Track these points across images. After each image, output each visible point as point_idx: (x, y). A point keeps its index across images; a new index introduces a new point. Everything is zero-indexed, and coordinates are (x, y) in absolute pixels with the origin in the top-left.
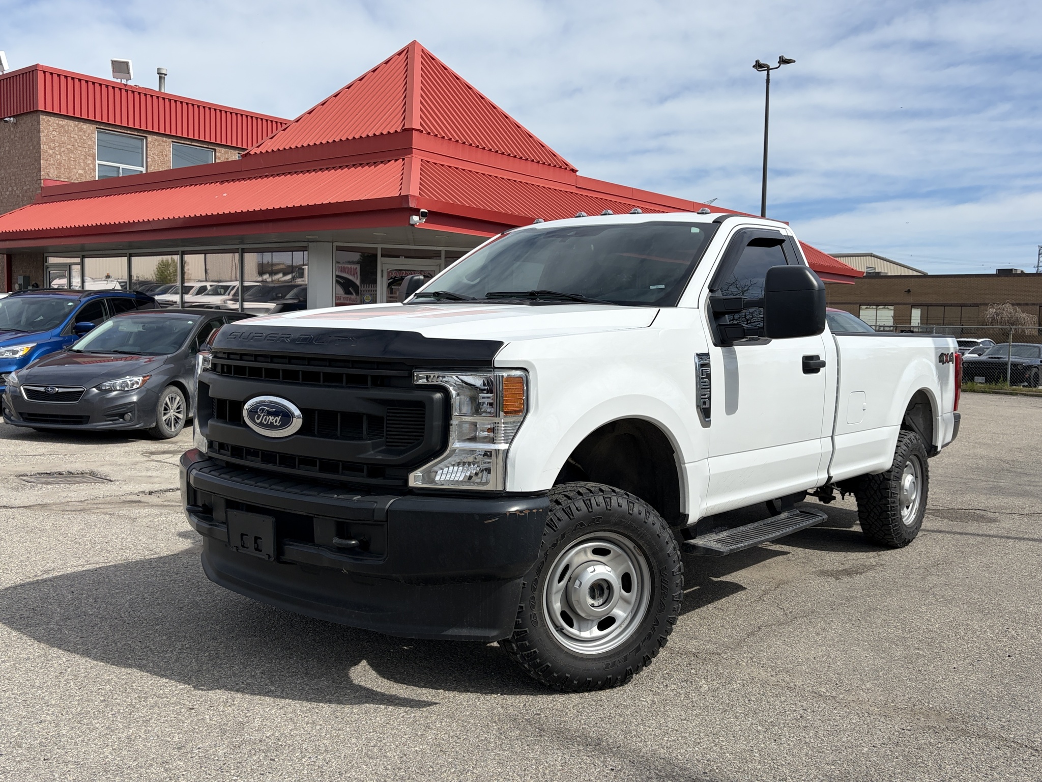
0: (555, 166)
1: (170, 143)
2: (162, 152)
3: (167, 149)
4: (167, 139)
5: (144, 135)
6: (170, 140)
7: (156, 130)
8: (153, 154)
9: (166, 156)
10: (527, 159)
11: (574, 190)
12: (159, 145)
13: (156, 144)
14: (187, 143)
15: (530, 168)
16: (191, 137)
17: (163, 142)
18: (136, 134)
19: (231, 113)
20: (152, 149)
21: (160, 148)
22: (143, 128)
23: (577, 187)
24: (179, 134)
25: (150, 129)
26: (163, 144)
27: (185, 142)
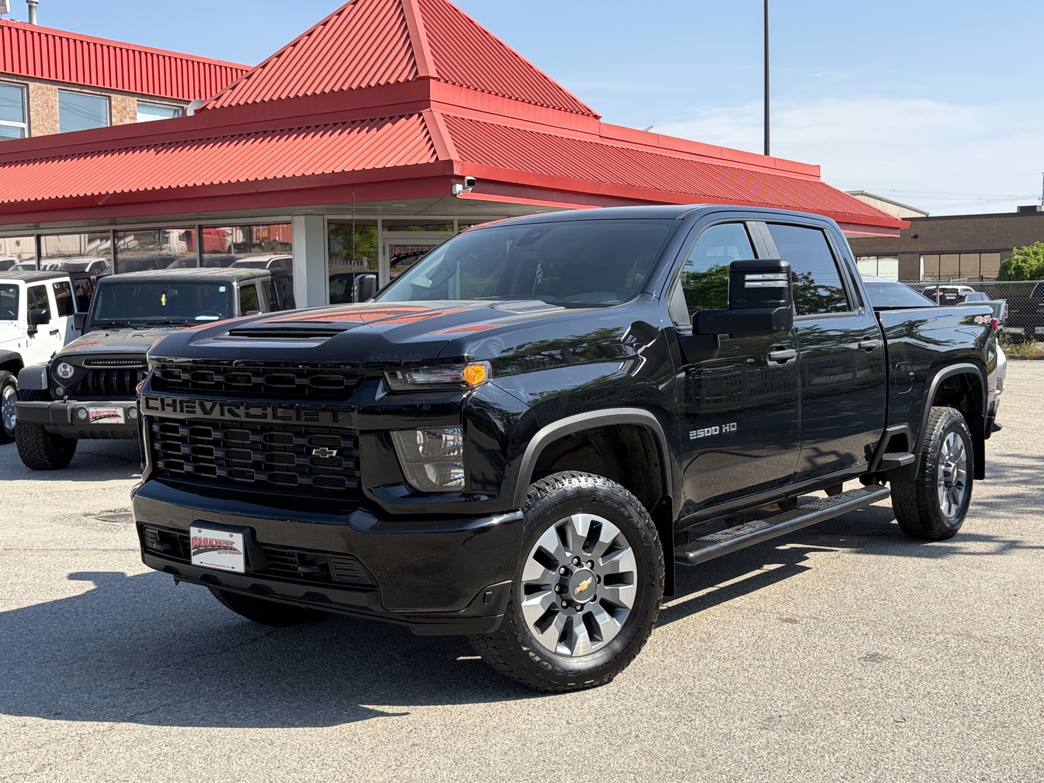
0: (577, 113)
1: (55, 91)
2: (46, 102)
3: (53, 99)
4: (52, 86)
5: (25, 82)
6: (56, 87)
7: (39, 75)
8: (36, 106)
9: (52, 108)
10: (548, 107)
11: (599, 141)
12: (43, 94)
13: (40, 93)
14: (77, 90)
15: (553, 116)
16: (81, 82)
17: (47, 90)
18: (15, 81)
19: (127, 50)
20: (36, 99)
21: (44, 97)
22: (24, 73)
23: (600, 136)
24: (67, 80)
25: (31, 74)
26: (49, 92)
27: (74, 89)
